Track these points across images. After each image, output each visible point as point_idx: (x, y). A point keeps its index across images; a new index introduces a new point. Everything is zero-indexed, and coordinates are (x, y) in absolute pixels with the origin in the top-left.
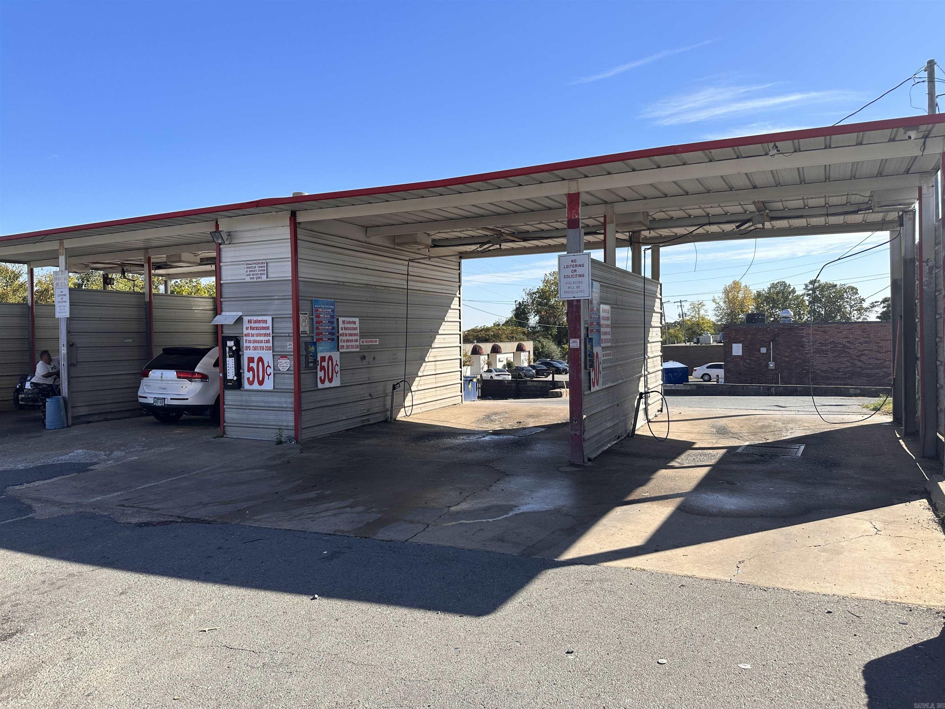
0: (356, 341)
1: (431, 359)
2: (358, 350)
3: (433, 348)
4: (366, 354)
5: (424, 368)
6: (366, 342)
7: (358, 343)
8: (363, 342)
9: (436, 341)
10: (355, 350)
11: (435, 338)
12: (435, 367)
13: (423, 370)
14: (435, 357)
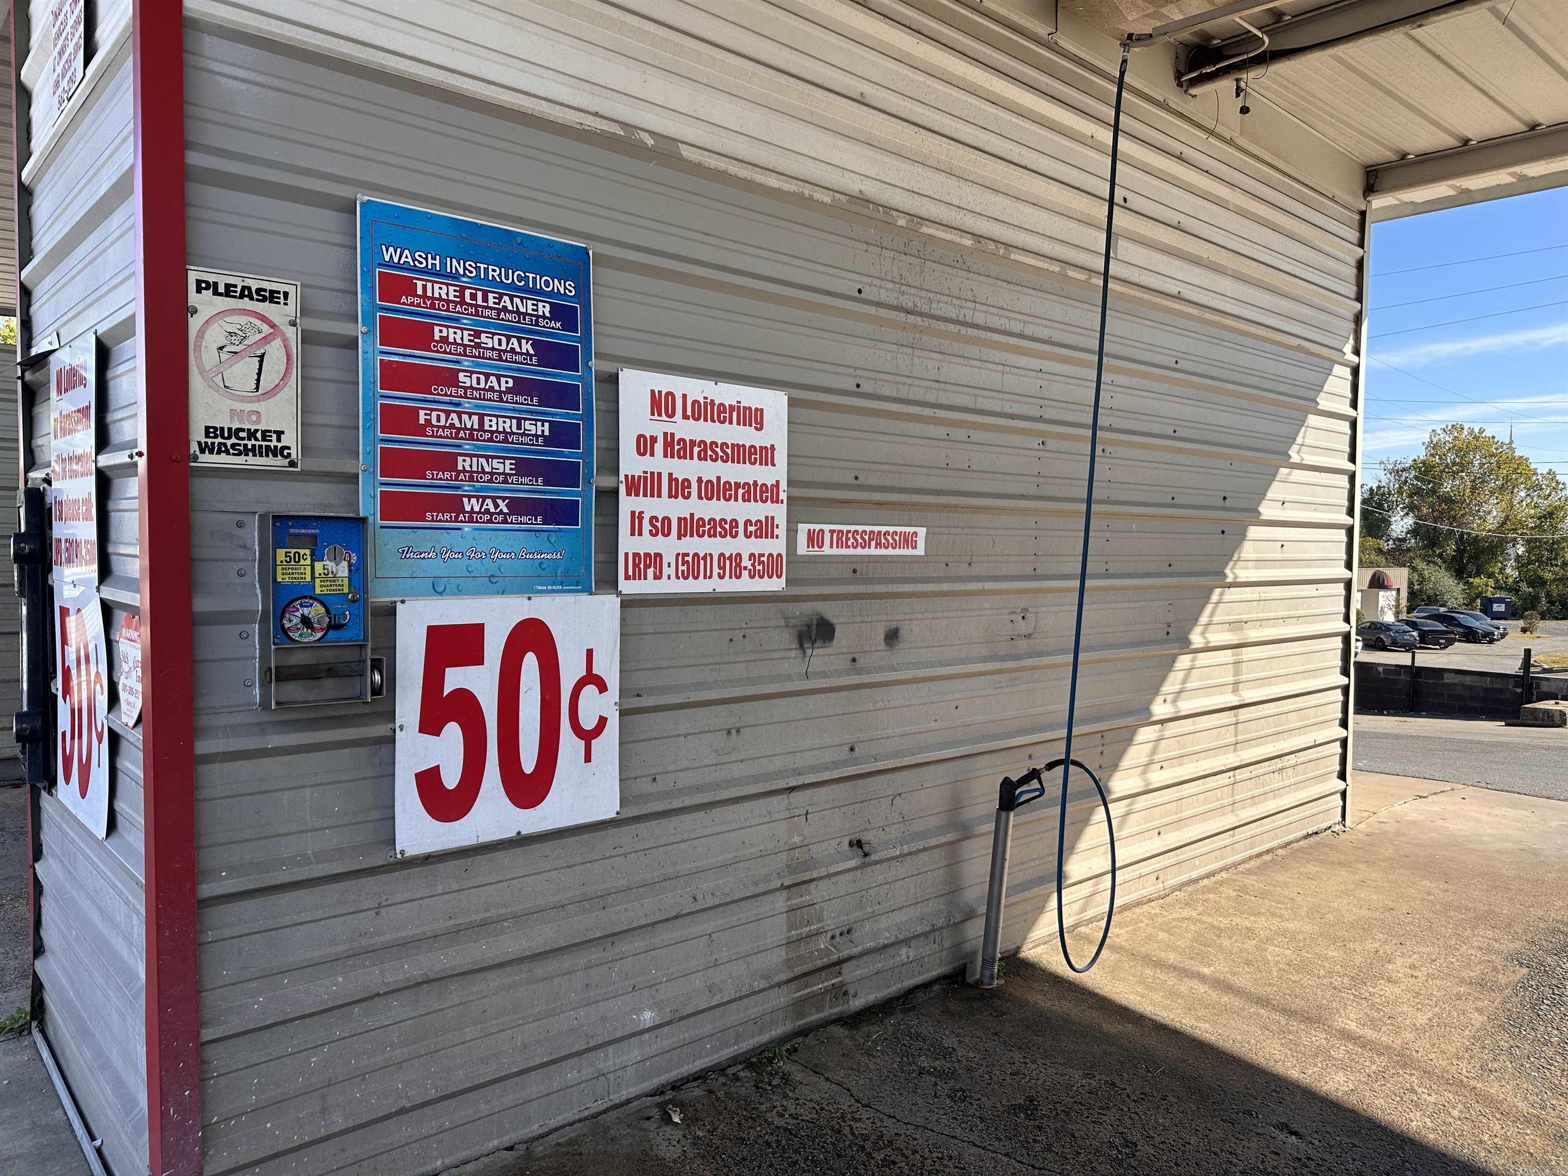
0: (765, 529)
1: (1218, 637)
2: (776, 584)
3: (1230, 586)
4: (830, 611)
5: (1185, 681)
6: (841, 539)
7: (776, 546)
8: (814, 539)
9: (1248, 551)
10: (746, 585)
11: (1242, 536)
12: (1236, 673)
13: (1177, 687)
14: (1236, 625)
